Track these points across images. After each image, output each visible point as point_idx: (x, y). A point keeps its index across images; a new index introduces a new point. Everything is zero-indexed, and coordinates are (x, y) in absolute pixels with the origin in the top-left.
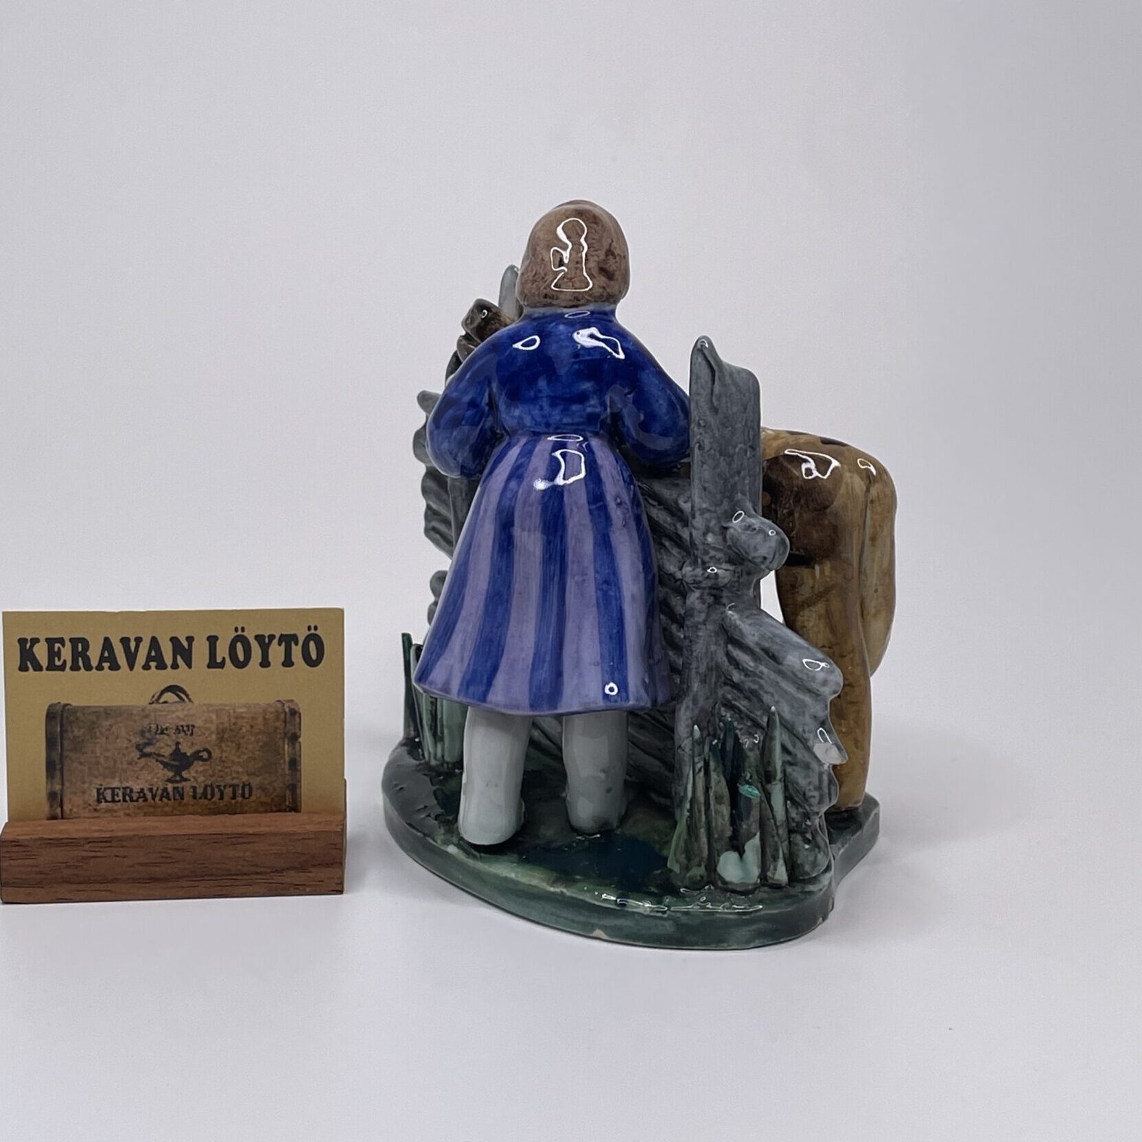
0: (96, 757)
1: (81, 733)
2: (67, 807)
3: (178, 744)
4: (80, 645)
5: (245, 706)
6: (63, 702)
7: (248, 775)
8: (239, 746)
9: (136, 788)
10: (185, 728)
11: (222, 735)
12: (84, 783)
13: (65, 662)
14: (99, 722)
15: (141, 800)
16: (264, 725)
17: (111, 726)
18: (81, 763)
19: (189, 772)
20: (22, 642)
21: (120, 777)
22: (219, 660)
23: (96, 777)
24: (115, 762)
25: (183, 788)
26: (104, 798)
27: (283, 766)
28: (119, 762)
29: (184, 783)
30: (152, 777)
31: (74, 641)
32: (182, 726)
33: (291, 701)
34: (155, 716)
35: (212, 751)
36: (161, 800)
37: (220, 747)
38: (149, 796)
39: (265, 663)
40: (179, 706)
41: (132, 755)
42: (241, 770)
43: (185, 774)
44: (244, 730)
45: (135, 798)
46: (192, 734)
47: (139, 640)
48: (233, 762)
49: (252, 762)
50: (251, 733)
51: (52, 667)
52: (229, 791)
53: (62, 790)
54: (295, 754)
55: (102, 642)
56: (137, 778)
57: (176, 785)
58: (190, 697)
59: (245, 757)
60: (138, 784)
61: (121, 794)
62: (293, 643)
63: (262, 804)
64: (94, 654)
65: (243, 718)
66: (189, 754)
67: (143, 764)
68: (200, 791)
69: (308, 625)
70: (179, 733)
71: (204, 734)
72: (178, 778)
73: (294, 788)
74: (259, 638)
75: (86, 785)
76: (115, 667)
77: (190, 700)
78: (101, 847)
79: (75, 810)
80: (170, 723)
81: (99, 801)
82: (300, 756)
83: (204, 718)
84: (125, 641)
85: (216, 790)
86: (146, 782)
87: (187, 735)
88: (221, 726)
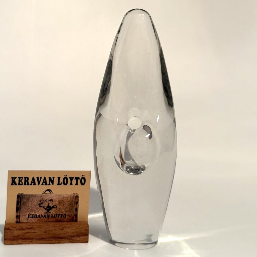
0: (29, 207)
1: (25, 200)
2: (21, 219)
3: (49, 204)
4: (27, 179)
5: (66, 194)
6: (21, 193)
7: (65, 212)
8: (63, 205)
9: (38, 215)
10: (51, 200)
11: (60, 202)
12: (25, 213)
13: (23, 183)
14: (30, 198)
15: (39, 218)
16: (70, 199)
17: (33, 199)
18: (25, 208)
19: (51, 211)
20: (12, 178)
21: (34, 212)
22: (60, 183)
23: (28, 212)
24: (33, 208)
25: (49, 215)
26: (30, 217)
27: (74, 210)
28: (34, 207)
29: (50, 213)
30: (42, 212)
31: (25, 178)
32: (50, 199)
33: (77, 194)
34: (44, 196)
35: (57, 205)
36: (44, 217)
37: (59, 205)
38: (41, 217)
39: (71, 184)
40: (50, 194)
41: (38, 206)
42: (64, 210)
43: (50, 211)
44: (65, 200)
45: (37, 217)
46: (52, 201)
47: (41, 178)
48: (62, 208)
49: (67, 209)
50: (67, 202)
51: (19, 184)
52: (60, 216)
53: (20, 215)
54: (77, 207)
55: (32, 178)
56: (38, 212)
57: (48, 214)
58: (53, 192)
59: (65, 207)
60: (39, 214)
61: (34, 216)
62: (78, 179)
63: (68, 219)
64: (30, 181)
65: (65, 197)
66: (51, 206)
67: (40, 208)
68: (53, 215)
69: (82, 174)
70: (49, 201)
71: (55, 201)
72: (48, 212)
73: (76, 215)
74: (70, 178)
75: (26, 214)
76: (35, 184)
77: (52, 193)
78: (30, 230)
79: (22, 220)
80: (47, 199)
81: (29, 218)
82: (78, 207)
83: (56, 197)
84: (38, 178)
85: (57, 215)
86: (41, 213)
87: (51, 201)
88: (60, 199)
